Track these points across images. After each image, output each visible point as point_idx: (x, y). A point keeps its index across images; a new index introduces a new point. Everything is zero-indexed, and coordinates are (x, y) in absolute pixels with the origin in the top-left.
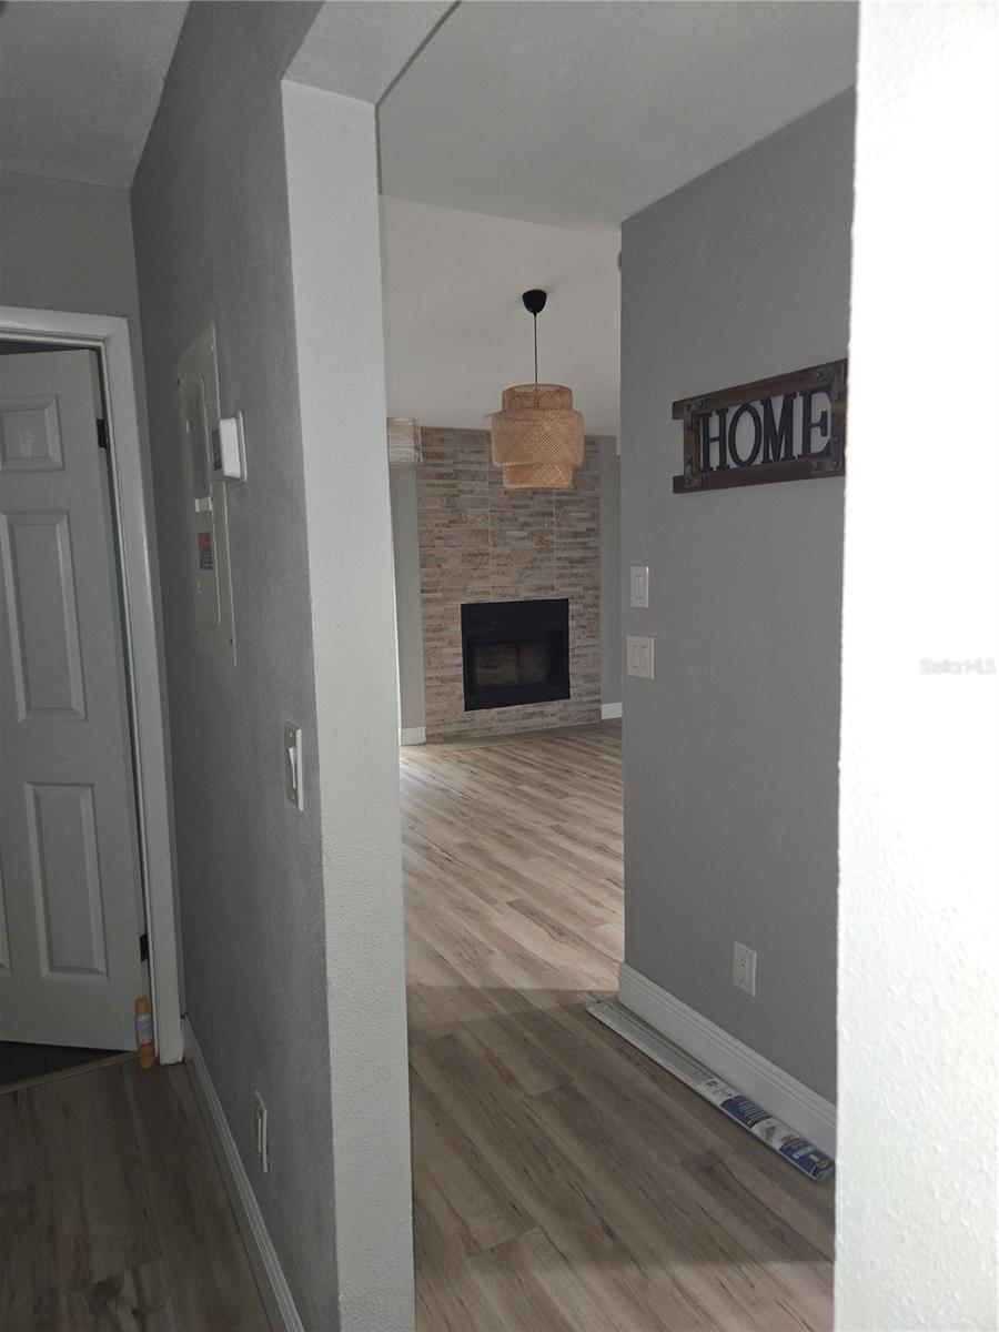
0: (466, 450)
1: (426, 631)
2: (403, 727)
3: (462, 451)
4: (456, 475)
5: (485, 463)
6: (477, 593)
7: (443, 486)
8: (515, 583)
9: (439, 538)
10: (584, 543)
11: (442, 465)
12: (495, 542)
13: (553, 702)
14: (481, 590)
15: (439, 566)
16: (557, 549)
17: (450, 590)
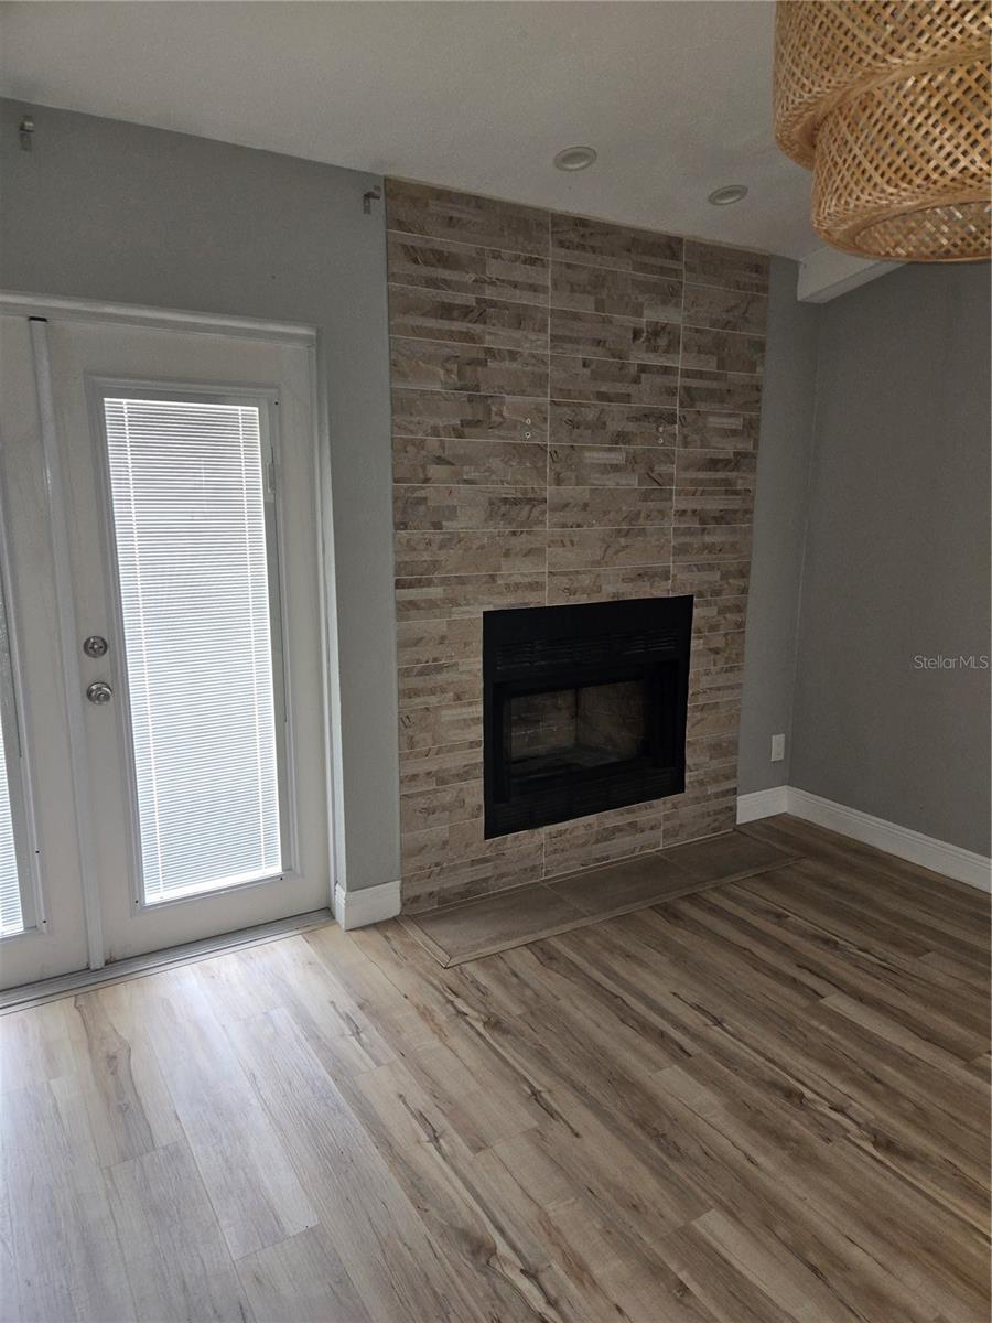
0: (506, 253)
1: (404, 673)
2: (351, 888)
3: (497, 255)
4: (480, 312)
5: (544, 289)
6: (517, 586)
7: (451, 335)
8: (599, 564)
9: (440, 461)
10: (726, 482)
11: (447, 284)
12: (558, 474)
13: (654, 802)
14: (527, 580)
15: (437, 526)
16: (679, 493)
17: (462, 581)
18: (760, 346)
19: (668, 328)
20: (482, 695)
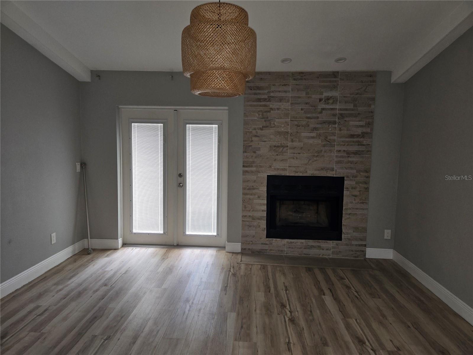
0: (277, 84)
1: (244, 189)
2: (228, 242)
3: (274, 85)
4: (269, 99)
5: (289, 92)
6: (278, 169)
7: (260, 106)
8: (305, 165)
9: (256, 136)
10: (358, 141)
11: (260, 94)
12: (292, 139)
13: (328, 241)
14: (281, 168)
15: (255, 152)
16: (338, 145)
17: (261, 167)
18: (373, 99)
19: (333, 97)
20: (266, 198)
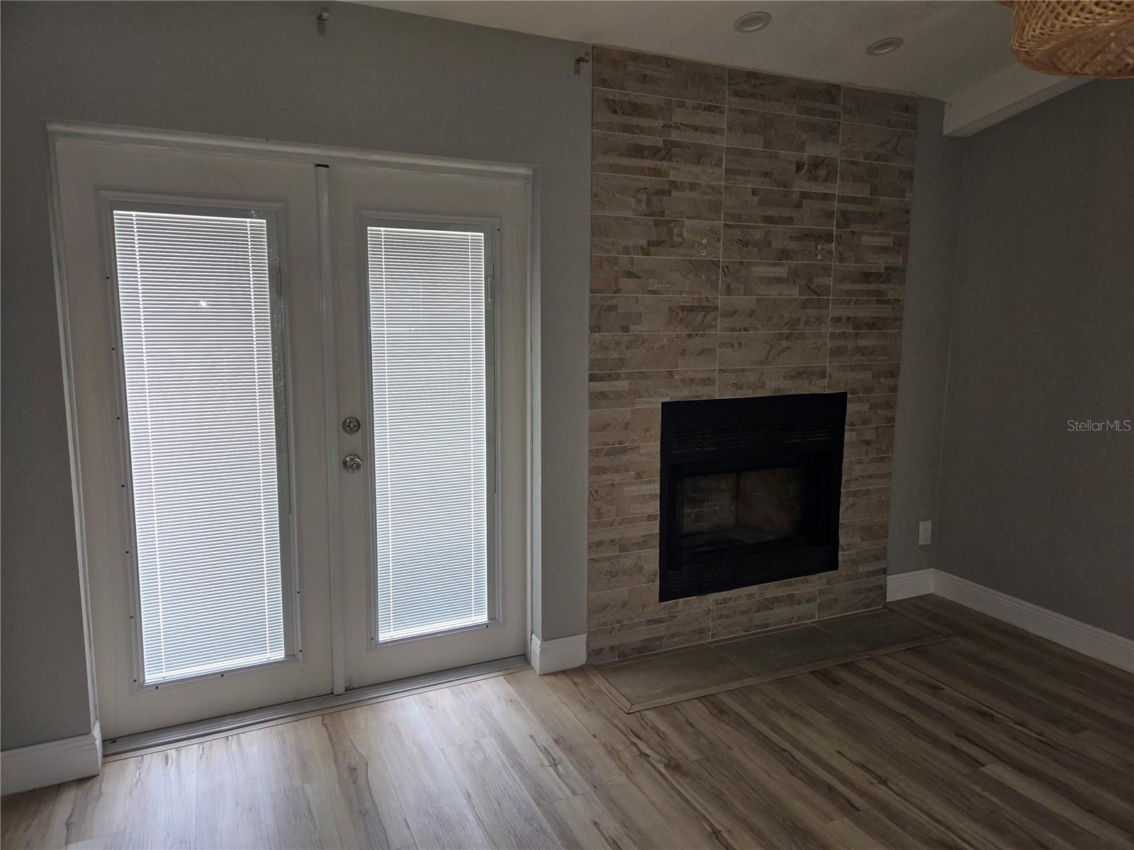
0: (689, 102)
1: (594, 453)
2: (545, 638)
3: (681, 105)
4: (667, 151)
5: (721, 131)
6: (691, 381)
7: (642, 171)
8: (762, 363)
9: (630, 275)
10: (878, 293)
11: (640, 129)
12: (729, 286)
13: (810, 577)
14: (700, 376)
15: (626, 329)
16: (835, 302)
17: (644, 376)
18: (909, 175)
19: (826, 162)
20: (659, 474)
